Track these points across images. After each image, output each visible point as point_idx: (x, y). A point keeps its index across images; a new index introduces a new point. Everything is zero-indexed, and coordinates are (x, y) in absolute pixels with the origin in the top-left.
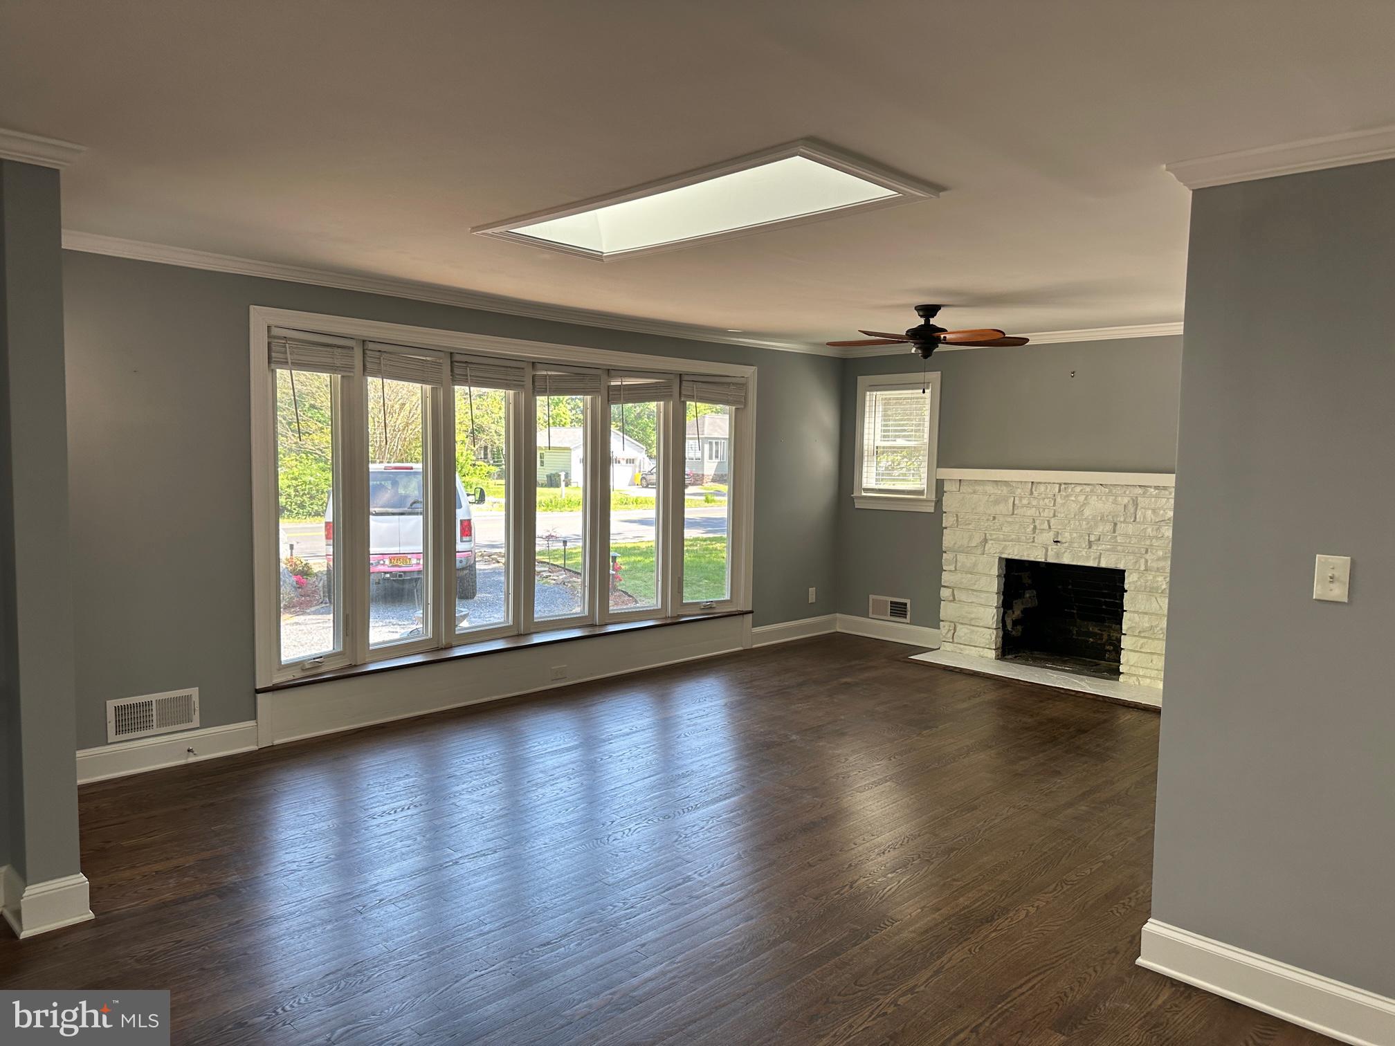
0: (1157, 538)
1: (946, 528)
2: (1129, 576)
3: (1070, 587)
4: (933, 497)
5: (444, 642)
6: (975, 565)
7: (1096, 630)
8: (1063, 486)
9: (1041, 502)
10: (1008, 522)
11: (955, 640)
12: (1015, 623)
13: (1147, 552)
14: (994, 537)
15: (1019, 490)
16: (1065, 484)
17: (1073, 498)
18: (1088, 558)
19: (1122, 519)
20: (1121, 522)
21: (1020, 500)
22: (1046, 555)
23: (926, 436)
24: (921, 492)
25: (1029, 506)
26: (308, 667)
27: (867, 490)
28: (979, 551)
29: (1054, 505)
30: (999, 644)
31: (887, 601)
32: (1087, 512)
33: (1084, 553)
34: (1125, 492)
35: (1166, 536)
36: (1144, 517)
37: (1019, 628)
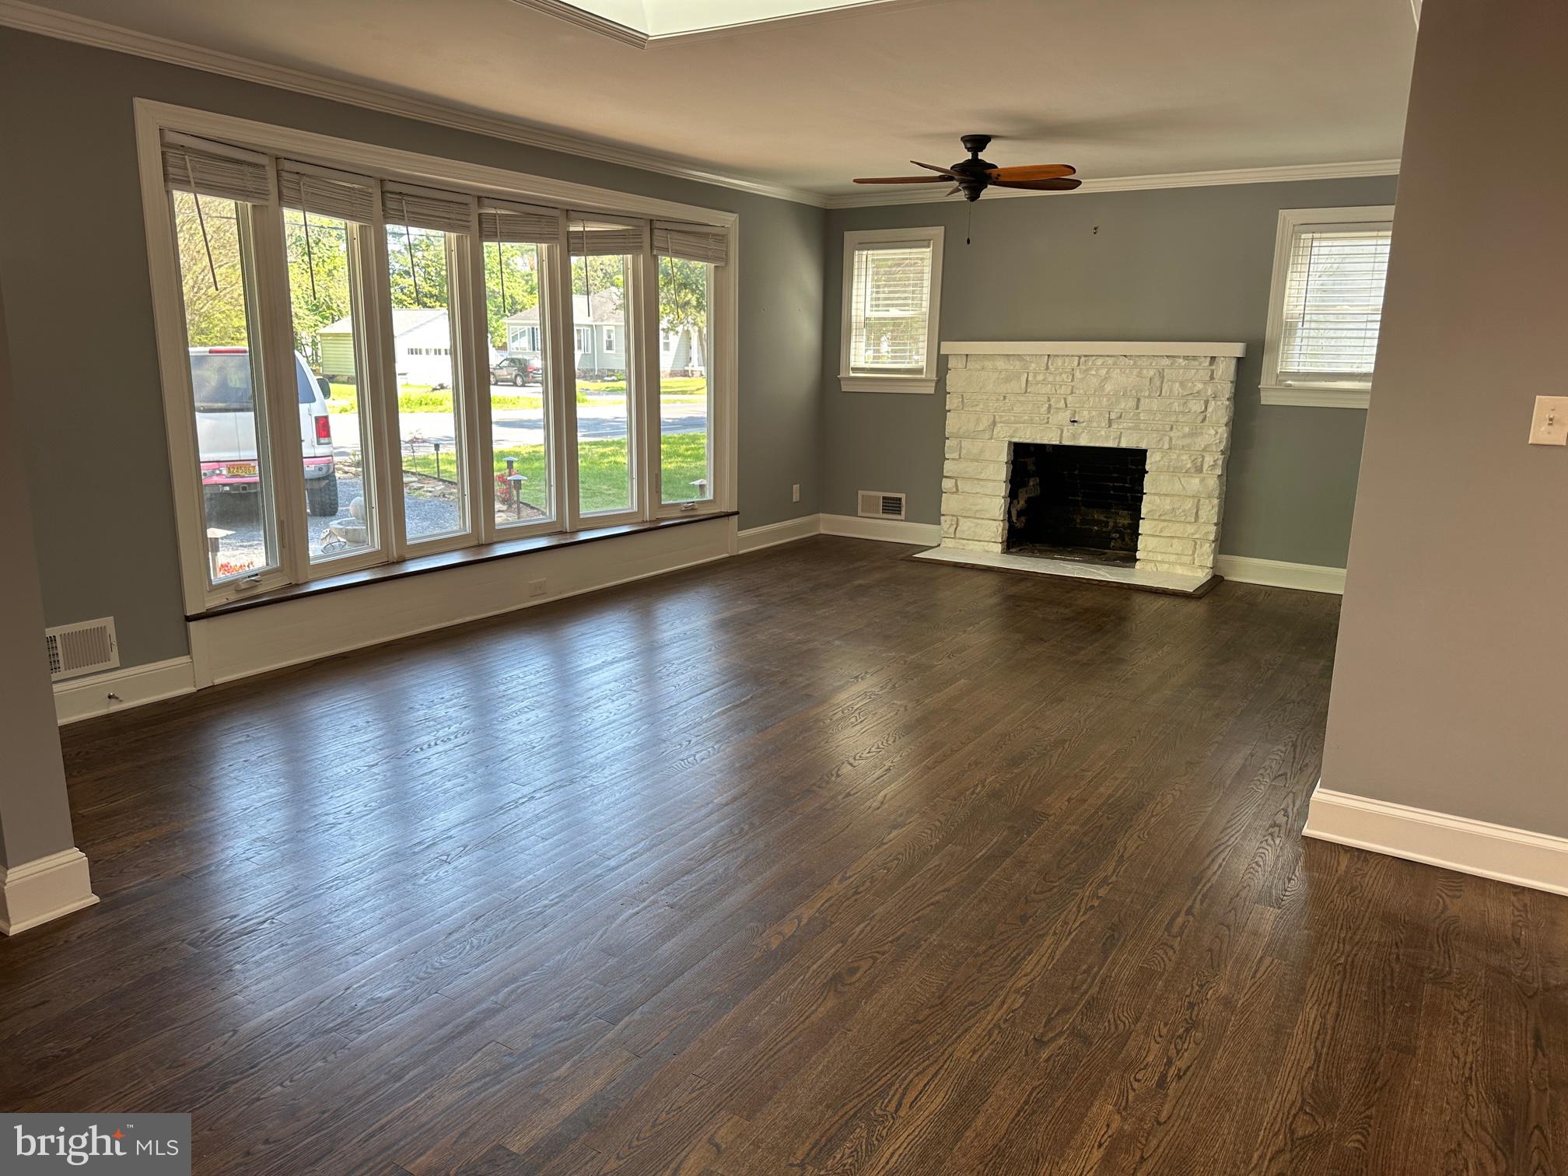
0: (1183, 413)
1: (949, 411)
2: (1151, 456)
3: (1076, 472)
4: (934, 377)
5: (395, 554)
6: (982, 451)
7: (1102, 518)
8: (1083, 359)
9: (1058, 379)
10: (1020, 402)
11: (957, 535)
12: (1020, 514)
13: (1172, 429)
14: (1004, 419)
15: (1033, 365)
16: (1085, 356)
17: (1094, 372)
18: (1107, 438)
19: (1147, 394)
20: (1145, 397)
21: (1035, 376)
22: (1061, 436)
23: (926, 304)
24: (919, 371)
25: (1044, 382)
26: (243, 587)
27: (855, 370)
28: (987, 436)
29: (1072, 380)
30: (1005, 537)
31: (879, 497)
32: (1108, 388)
33: (1103, 433)
34: (1151, 364)
35: (1193, 410)
36: (1171, 391)
37: (1023, 519)
